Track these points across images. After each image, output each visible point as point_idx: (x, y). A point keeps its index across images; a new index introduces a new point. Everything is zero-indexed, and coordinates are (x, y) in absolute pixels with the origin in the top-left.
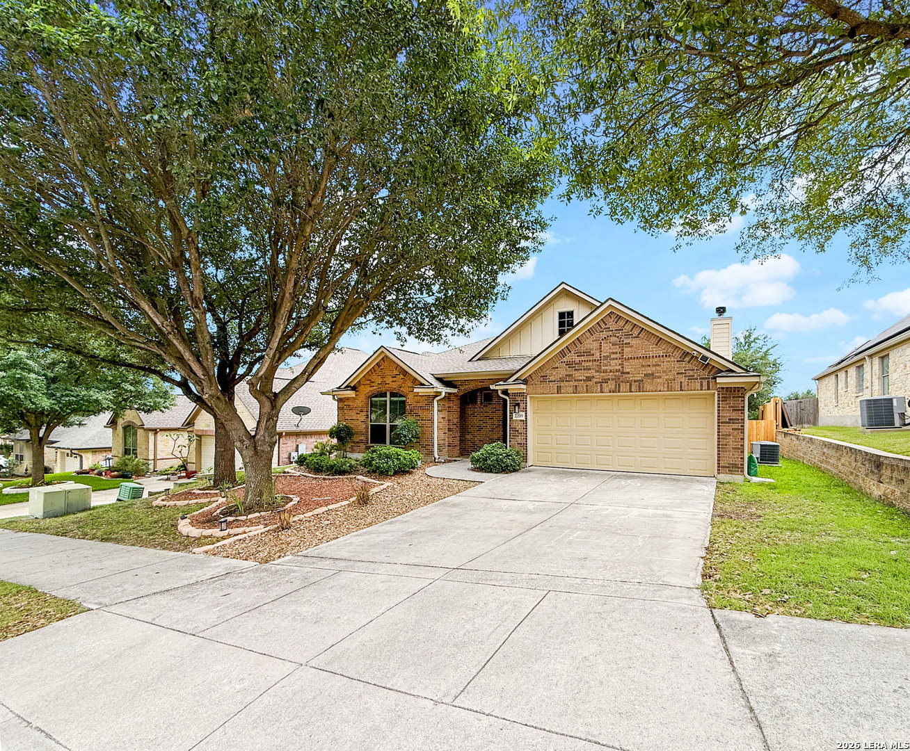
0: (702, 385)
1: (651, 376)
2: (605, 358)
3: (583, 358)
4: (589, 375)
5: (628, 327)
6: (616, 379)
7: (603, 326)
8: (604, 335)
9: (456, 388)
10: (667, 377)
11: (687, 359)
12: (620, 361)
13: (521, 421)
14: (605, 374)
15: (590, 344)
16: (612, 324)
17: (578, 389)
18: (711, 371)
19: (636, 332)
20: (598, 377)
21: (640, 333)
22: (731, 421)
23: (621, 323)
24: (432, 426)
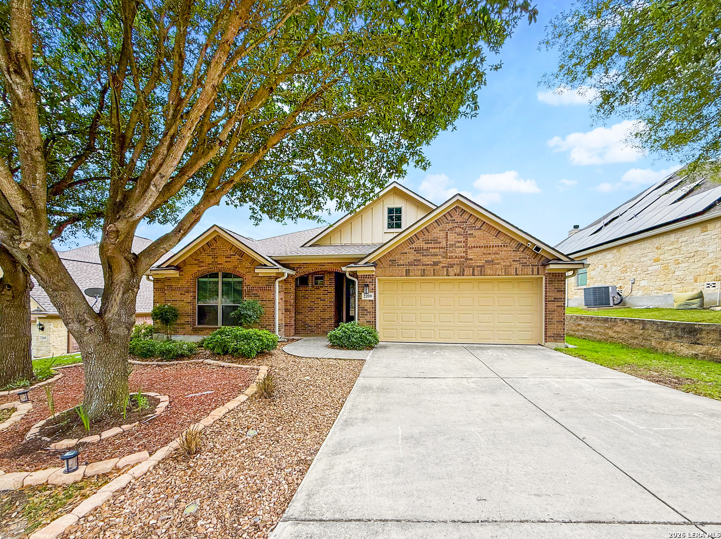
0: (533, 271)
1: (491, 262)
2: (452, 245)
3: (430, 245)
4: (436, 260)
5: (471, 220)
6: (460, 264)
7: (449, 218)
8: (450, 225)
9: (294, 270)
10: (505, 264)
11: (521, 249)
12: (464, 249)
13: (370, 301)
14: (451, 260)
15: (437, 233)
16: (457, 217)
17: (426, 272)
18: (540, 260)
19: (478, 225)
20: (445, 262)
21: (482, 226)
22: (556, 300)
23: (466, 216)
24: (274, 307)
